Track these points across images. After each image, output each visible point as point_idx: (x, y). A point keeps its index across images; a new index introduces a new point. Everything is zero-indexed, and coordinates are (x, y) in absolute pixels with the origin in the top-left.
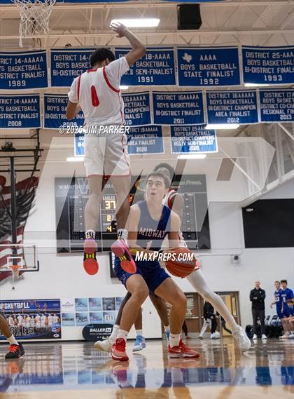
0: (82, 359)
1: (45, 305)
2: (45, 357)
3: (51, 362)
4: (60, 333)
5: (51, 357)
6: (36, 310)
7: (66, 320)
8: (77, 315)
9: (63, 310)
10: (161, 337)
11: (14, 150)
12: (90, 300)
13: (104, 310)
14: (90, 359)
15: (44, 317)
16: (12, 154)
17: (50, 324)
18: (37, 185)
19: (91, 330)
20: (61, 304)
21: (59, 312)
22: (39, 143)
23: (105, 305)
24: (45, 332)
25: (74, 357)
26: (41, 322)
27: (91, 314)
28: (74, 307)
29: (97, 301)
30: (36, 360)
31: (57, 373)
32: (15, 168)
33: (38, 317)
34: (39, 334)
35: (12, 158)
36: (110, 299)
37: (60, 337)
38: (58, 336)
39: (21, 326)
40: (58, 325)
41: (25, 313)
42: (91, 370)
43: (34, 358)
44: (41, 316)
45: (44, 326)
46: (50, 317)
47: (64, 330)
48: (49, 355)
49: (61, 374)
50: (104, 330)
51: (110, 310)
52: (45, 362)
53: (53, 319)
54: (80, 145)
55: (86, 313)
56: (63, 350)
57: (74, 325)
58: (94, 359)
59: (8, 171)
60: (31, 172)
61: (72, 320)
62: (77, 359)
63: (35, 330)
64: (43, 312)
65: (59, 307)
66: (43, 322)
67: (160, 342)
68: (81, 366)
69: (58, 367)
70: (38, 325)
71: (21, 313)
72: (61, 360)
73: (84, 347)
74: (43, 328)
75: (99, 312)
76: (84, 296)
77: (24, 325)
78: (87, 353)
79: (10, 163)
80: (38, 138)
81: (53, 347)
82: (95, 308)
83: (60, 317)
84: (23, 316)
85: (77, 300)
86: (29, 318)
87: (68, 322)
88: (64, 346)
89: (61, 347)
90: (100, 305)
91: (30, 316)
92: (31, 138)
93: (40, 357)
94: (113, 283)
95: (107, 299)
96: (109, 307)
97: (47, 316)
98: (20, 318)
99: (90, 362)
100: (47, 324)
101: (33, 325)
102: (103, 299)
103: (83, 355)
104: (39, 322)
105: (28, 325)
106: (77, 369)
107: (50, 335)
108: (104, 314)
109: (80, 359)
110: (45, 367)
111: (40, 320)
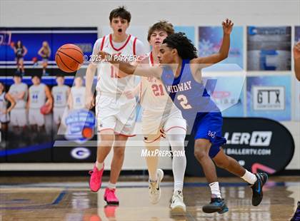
1: (45, 47)
6: (11, 65)
13: (249, 68)
15: (39, 89)
17: (60, 113)
23: (257, 53)
26: (27, 104)
36: (272, 31)
38: (86, 154)
44: (29, 84)
45: (38, 119)
46: (60, 89)
50: (245, 138)
51: (272, 68)
64: (38, 73)
66: (36, 105)
70: (18, 117)
74: (34, 127)
75: (231, 75)
95: (262, 31)
96: (270, 60)
97: (51, 85)
100: (47, 111)
102: (251, 31)
104: (21, 104)
107: (60, 151)
108: (251, 82)
111: (26, 98)
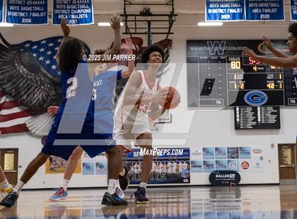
0: (208, 202)
2: (175, 200)
3: (181, 204)
4: (189, 178)
5: (181, 200)
6: (168, 158)
7: (194, 167)
8: (205, 162)
9: (192, 158)
10: (278, 182)
11: (151, 15)
12: (216, 149)
13: (228, 158)
14: (215, 201)
15: (175, 164)
16: (149, 18)
17: (180, 170)
18: (171, 46)
19: (217, 176)
20: (191, 153)
21: (189, 159)
22: (173, 9)
23: (230, 154)
24: (175, 177)
25: (201, 200)
26: (172, 168)
27: (217, 162)
28: (202, 155)
29: (223, 150)
30: (168, 203)
31: (186, 214)
32: (152, 31)
33: (169, 164)
34: (171, 179)
35: (149, 22)
36: (234, 148)
37: (189, 182)
38: (187, 181)
39: (154, 172)
40: (187, 172)
41: (158, 160)
42: (216, 211)
43: (165, 200)
44: (172, 163)
46: (180, 164)
47: (192, 175)
48: (179, 198)
49: (190, 215)
50: (228, 176)
51: (234, 158)
52: (175, 204)
53: (183, 166)
54: (210, 11)
55: (212, 161)
56: (191, 193)
57: (201, 172)
58: (219, 201)
59: (146, 33)
60: (166, 35)
61: (200, 166)
62: (204, 202)
63: (167, 175)
64: (175, 160)
65: (189, 155)
66: (174, 168)
67: (278, 187)
68: (207, 208)
69: (187, 209)
70: (170, 171)
71: (155, 160)
72: (189, 202)
73: (211, 191)
75: (224, 160)
76: (211, 146)
77: (157, 171)
78: (213, 196)
79: (147, 26)
80: (173, 5)
81: (183, 191)
82: (220, 156)
83: (189, 164)
84: (156, 163)
85: (204, 149)
86: (161, 165)
87: (196, 169)
88: (192, 189)
89: (189, 191)
90: (225, 154)
91: (163, 163)
92: (167, 4)
93: (170, 200)
94: (237, 134)
95: (231, 148)
96: (233, 156)
98: (154, 164)
99: (216, 204)
100: (177, 170)
101: (165, 171)
102: (228, 148)
103: (209, 198)
104: (170, 168)
105: (160, 171)
106: (204, 211)
107: (181, 180)
108: (229, 161)
109: (206, 202)
110: (175, 209)
111: (172, 166)
